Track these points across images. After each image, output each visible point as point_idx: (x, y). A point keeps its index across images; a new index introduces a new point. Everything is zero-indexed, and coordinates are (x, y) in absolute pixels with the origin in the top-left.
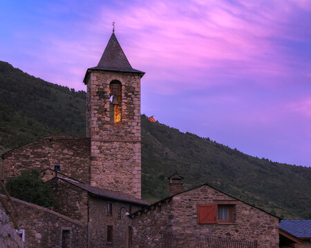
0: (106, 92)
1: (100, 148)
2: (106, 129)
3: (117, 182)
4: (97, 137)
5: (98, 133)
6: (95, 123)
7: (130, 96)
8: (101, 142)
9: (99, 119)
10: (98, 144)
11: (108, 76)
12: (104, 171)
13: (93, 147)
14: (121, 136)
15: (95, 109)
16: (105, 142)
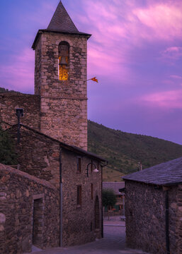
0: (55, 53)
1: (49, 104)
2: (55, 87)
3: (65, 137)
4: (46, 94)
5: (47, 90)
6: (45, 81)
7: (77, 57)
8: (50, 99)
9: (49, 78)
10: (48, 100)
11: (57, 37)
12: (53, 127)
13: (43, 104)
14: (69, 94)
15: (45, 68)
16: (54, 99)
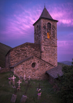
0: (46, 27)
1: (44, 48)
2: (46, 41)
3: (50, 61)
4: (43, 44)
5: (43, 42)
6: (43, 38)
7: (54, 29)
8: (45, 46)
9: (44, 37)
10: (44, 46)
11: (47, 21)
12: (46, 57)
13: (42, 48)
14: (51, 44)
15: (43, 33)
16: (46, 46)
